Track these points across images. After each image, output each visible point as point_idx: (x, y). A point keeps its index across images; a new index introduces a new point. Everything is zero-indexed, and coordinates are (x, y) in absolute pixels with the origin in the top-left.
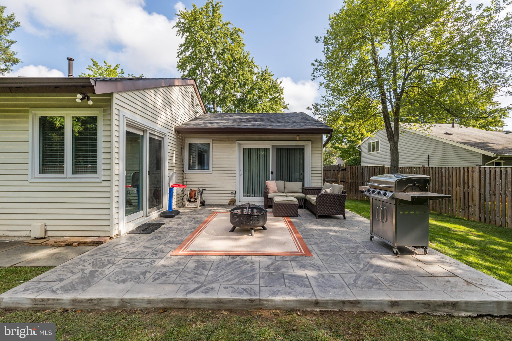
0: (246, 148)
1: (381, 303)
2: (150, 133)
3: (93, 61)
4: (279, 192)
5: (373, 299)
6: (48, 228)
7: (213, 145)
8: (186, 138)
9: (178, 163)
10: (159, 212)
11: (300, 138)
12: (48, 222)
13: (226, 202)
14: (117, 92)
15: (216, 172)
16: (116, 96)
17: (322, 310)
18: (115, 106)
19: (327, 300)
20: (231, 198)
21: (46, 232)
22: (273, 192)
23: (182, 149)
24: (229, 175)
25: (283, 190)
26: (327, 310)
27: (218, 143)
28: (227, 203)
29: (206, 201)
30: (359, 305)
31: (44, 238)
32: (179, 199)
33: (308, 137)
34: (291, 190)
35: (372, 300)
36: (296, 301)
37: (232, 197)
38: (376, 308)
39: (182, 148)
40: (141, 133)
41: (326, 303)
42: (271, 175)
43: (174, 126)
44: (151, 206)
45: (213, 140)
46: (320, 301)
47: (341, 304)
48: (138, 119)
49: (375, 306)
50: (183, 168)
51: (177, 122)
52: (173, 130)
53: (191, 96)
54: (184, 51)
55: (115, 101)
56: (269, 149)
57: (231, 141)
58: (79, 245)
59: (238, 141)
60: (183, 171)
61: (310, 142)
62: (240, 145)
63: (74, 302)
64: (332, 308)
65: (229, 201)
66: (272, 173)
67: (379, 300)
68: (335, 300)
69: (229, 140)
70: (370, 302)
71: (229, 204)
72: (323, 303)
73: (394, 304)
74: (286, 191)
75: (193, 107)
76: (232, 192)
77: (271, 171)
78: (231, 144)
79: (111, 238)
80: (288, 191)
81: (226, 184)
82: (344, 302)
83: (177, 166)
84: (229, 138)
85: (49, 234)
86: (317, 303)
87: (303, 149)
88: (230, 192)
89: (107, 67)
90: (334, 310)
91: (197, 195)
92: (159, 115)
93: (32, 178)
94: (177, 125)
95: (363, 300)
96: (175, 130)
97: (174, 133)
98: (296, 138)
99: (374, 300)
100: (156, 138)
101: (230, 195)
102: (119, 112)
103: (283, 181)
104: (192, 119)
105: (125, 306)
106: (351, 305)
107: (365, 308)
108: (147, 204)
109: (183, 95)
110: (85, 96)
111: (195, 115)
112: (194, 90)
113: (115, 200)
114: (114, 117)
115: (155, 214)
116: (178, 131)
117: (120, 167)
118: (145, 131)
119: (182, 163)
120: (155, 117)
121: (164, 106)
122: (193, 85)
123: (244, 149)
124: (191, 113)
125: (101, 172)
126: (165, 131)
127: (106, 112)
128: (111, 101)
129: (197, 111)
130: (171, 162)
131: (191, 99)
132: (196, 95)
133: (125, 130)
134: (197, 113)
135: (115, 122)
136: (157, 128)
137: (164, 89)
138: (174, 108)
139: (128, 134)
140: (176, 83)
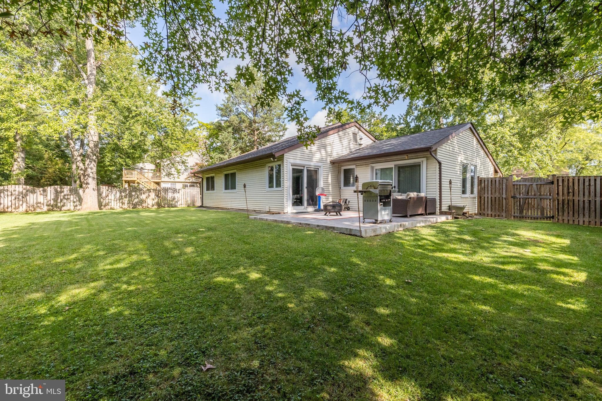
0: (378, 169)
2: (306, 167)
6: (271, 208)
7: (356, 168)
8: (341, 166)
10: (315, 208)
12: (271, 206)
14: (286, 153)
18: (285, 159)
23: (339, 174)
27: (359, 167)
31: (270, 212)
33: (416, 156)
39: (339, 172)
40: (303, 168)
43: (329, 160)
44: (309, 204)
45: (356, 165)
48: (298, 162)
50: (339, 185)
51: (332, 157)
52: (329, 162)
55: (285, 157)
56: (393, 168)
57: (367, 165)
58: (275, 214)
59: (371, 165)
60: (340, 188)
61: (425, 158)
62: (372, 168)
75: (356, 141)
78: (367, 167)
79: (284, 213)
83: (333, 183)
84: (365, 163)
85: (271, 210)
87: (420, 165)
91: (342, 203)
92: (314, 156)
93: (267, 189)
94: (333, 159)
96: (331, 162)
97: (329, 164)
98: (406, 157)
100: (313, 169)
102: (287, 161)
104: (353, 151)
108: (305, 203)
109: (340, 137)
110: (274, 158)
111: (358, 147)
112: (357, 129)
113: (285, 198)
114: (285, 163)
115: (311, 209)
116: (333, 163)
117: (288, 184)
118: (304, 167)
119: (339, 183)
120: (310, 158)
121: (319, 150)
122: (355, 126)
123: (376, 170)
124: (352, 146)
125: (282, 186)
126: (320, 164)
127: (283, 162)
128: (283, 157)
129: (362, 143)
130: (326, 182)
131: (352, 137)
132: (360, 132)
133: (291, 168)
134: (360, 145)
135: (285, 166)
136: (312, 164)
137: (319, 141)
138: (329, 149)
139: (293, 169)
140: (331, 132)
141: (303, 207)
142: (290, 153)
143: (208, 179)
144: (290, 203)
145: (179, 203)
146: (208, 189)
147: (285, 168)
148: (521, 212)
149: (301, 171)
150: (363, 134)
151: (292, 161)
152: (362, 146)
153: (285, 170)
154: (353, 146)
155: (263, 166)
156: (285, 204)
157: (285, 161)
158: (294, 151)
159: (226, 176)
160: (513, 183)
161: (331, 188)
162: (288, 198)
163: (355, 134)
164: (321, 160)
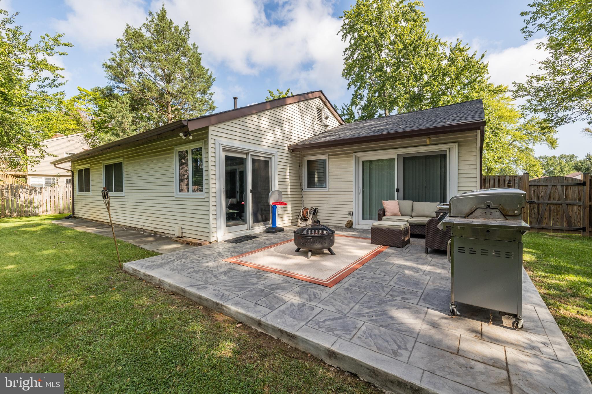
0: (366, 161)
1: (317, 347)
2: (251, 155)
3: (270, 92)
4: (402, 215)
5: (311, 339)
6: (184, 231)
7: (330, 160)
8: (304, 156)
9: (292, 181)
10: (266, 227)
11: (431, 141)
12: (183, 227)
13: (343, 224)
15: (333, 190)
16: (210, 128)
17: (263, 332)
18: (210, 137)
19: (268, 324)
20: (348, 220)
21: (182, 233)
22: (391, 215)
23: (301, 168)
24: (346, 193)
25: (410, 213)
26: (267, 334)
27: (334, 158)
28: (344, 226)
29: (321, 221)
30: (295, 341)
31: (182, 237)
32: (295, 217)
33: (452, 138)
34: (421, 213)
35: (308, 340)
36: (245, 315)
37: (348, 218)
38: (312, 351)
39: (301, 165)
40: (244, 156)
41: (266, 326)
42: (396, 193)
43: (286, 145)
44: (256, 220)
45: (329, 155)
46: (262, 323)
47: (279, 333)
48: (237, 144)
49: (311, 348)
50: (302, 186)
51: (291, 140)
52: (287, 148)
53: (315, 110)
54: (352, 55)
55: (210, 132)
56: (394, 159)
57: (348, 154)
58: (192, 244)
59: (355, 154)
60: (303, 190)
61: (456, 144)
62: (357, 158)
63: (144, 275)
64: (272, 334)
65: (346, 223)
66: (398, 190)
67: (316, 343)
68: (274, 326)
69: (345, 154)
70: (306, 341)
71: (346, 227)
72: (265, 325)
73: (332, 354)
74: (414, 214)
75: (320, 120)
76: (349, 213)
77: (396, 187)
78: (348, 157)
79: (210, 243)
80: (417, 215)
81: (342, 203)
82: (282, 332)
83: (292, 184)
84: (345, 151)
85: (184, 235)
86: (259, 324)
88: (347, 213)
89: (280, 94)
90: (273, 337)
91: (309, 215)
92: (264, 137)
93: (176, 195)
94: (292, 144)
95: (299, 336)
96: (288, 148)
97: (287, 152)
98: (426, 141)
99: (310, 341)
100: (262, 159)
101: (347, 216)
102: (215, 141)
103: (411, 201)
104: (317, 134)
105: (160, 285)
106: (288, 337)
107: (302, 347)
108: (250, 218)
109: (301, 111)
110: (187, 133)
111: (323, 129)
112: (322, 103)
113: (212, 212)
114: (210, 145)
115: (259, 229)
116: (293, 149)
117: (218, 186)
118: (247, 154)
119: (301, 181)
120: (258, 139)
121: (272, 127)
122: (320, 97)
123: (363, 162)
124: (316, 127)
125: (205, 190)
126: (273, 151)
127: (206, 143)
128: (207, 133)
129: (328, 124)
130: (282, 181)
131: (316, 113)
132: (325, 107)
133: (223, 155)
134: (327, 126)
135: (211, 150)
136: (260, 149)
137: (272, 111)
138: (286, 127)
139: (227, 158)
140: (289, 101)
141: (246, 226)
142: (221, 125)
143: (80, 172)
144: (222, 221)
145: (41, 210)
146: (81, 190)
147: (211, 154)
148: (540, 222)
149: (242, 162)
150: (329, 111)
151: (225, 142)
152: (329, 128)
153: (211, 159)
154: (318, 128)
155: (167, 151)
156: (213, 226)
157: (210, 141)
158: (228, 123)
159: (108, 168)
160: (530, 184)
161: (289, 190)
162: (218, 213)
163: (319, 110)
164: (276, 145)
